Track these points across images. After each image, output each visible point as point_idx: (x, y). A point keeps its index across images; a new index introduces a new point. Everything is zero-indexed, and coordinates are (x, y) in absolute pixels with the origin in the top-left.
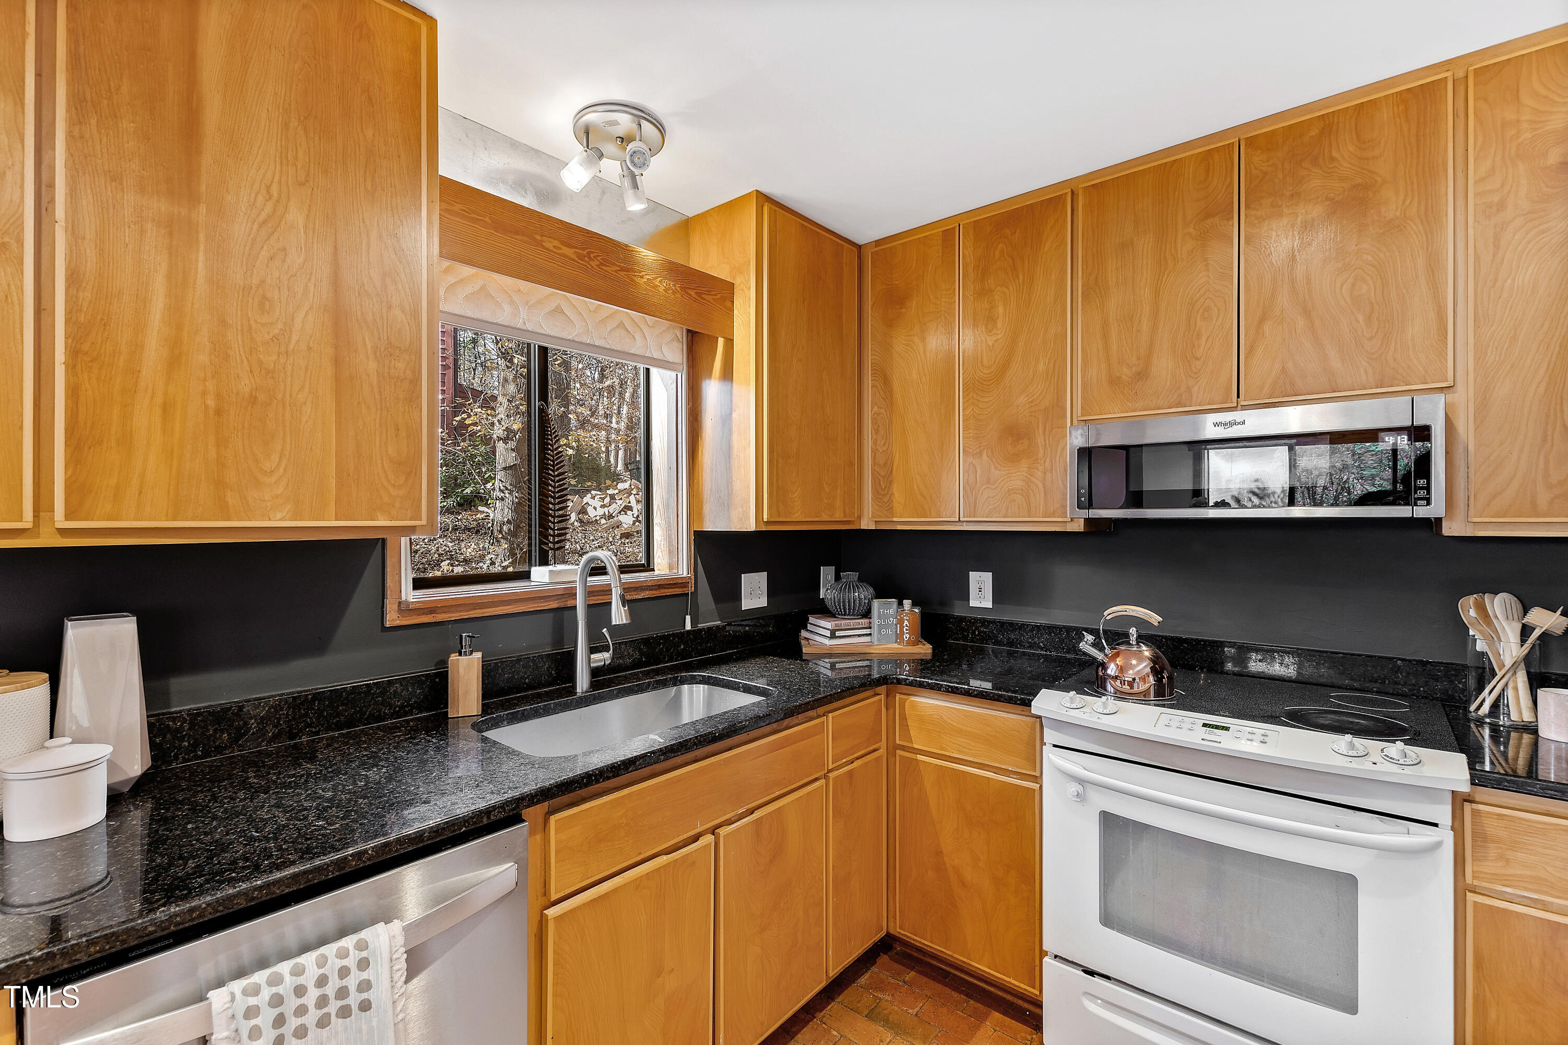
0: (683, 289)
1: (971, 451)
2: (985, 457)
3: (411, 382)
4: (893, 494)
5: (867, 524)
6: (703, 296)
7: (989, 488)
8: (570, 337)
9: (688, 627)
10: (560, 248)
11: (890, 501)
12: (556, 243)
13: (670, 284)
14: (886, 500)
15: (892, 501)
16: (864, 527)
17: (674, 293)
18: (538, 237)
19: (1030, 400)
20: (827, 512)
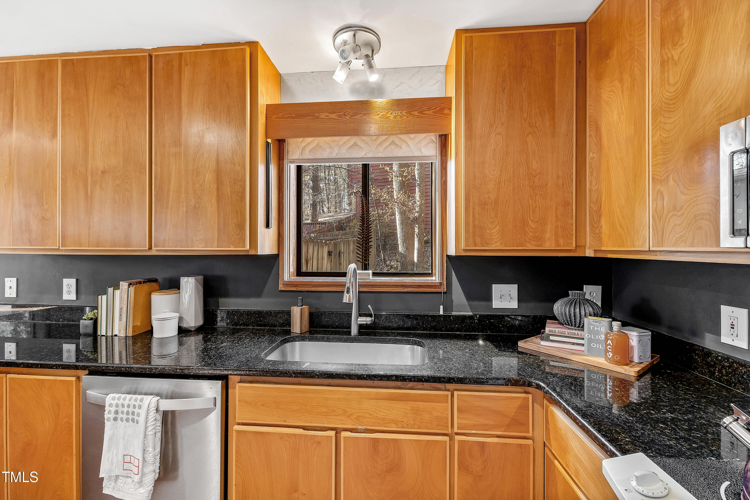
0: (409, 113)
1: (659, 178)
2: (671, 182)
3: (242, 192)
4: (601, 226)
5: (589, 253)
6: (425, 112)
7: (676, 215)
8: (361, 156)
9: (441, 313)
10: (329, 116)
11: (600, 233)
12: (327, 114)
13: (398, 113)
14: (597, 232)
15: (601, 232)
16: (587, 255)
17: (401, 117)
18: (317, 114)
19: (718, 105)
20: (532, 243)
